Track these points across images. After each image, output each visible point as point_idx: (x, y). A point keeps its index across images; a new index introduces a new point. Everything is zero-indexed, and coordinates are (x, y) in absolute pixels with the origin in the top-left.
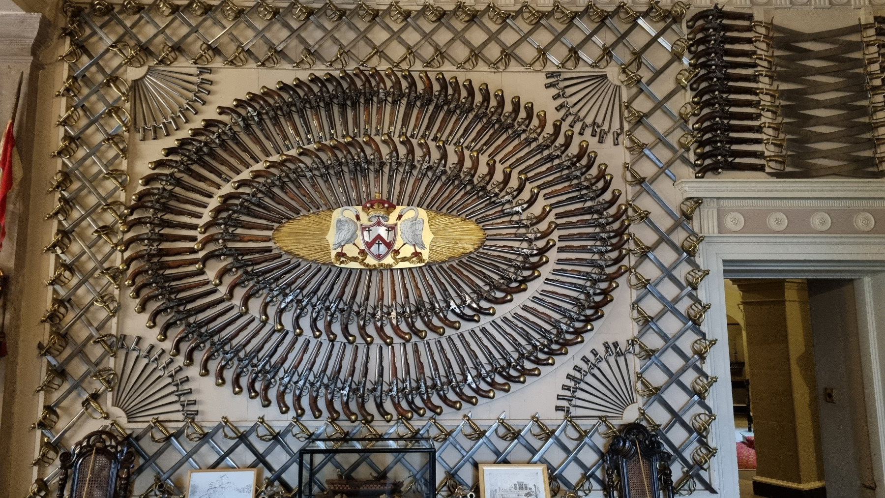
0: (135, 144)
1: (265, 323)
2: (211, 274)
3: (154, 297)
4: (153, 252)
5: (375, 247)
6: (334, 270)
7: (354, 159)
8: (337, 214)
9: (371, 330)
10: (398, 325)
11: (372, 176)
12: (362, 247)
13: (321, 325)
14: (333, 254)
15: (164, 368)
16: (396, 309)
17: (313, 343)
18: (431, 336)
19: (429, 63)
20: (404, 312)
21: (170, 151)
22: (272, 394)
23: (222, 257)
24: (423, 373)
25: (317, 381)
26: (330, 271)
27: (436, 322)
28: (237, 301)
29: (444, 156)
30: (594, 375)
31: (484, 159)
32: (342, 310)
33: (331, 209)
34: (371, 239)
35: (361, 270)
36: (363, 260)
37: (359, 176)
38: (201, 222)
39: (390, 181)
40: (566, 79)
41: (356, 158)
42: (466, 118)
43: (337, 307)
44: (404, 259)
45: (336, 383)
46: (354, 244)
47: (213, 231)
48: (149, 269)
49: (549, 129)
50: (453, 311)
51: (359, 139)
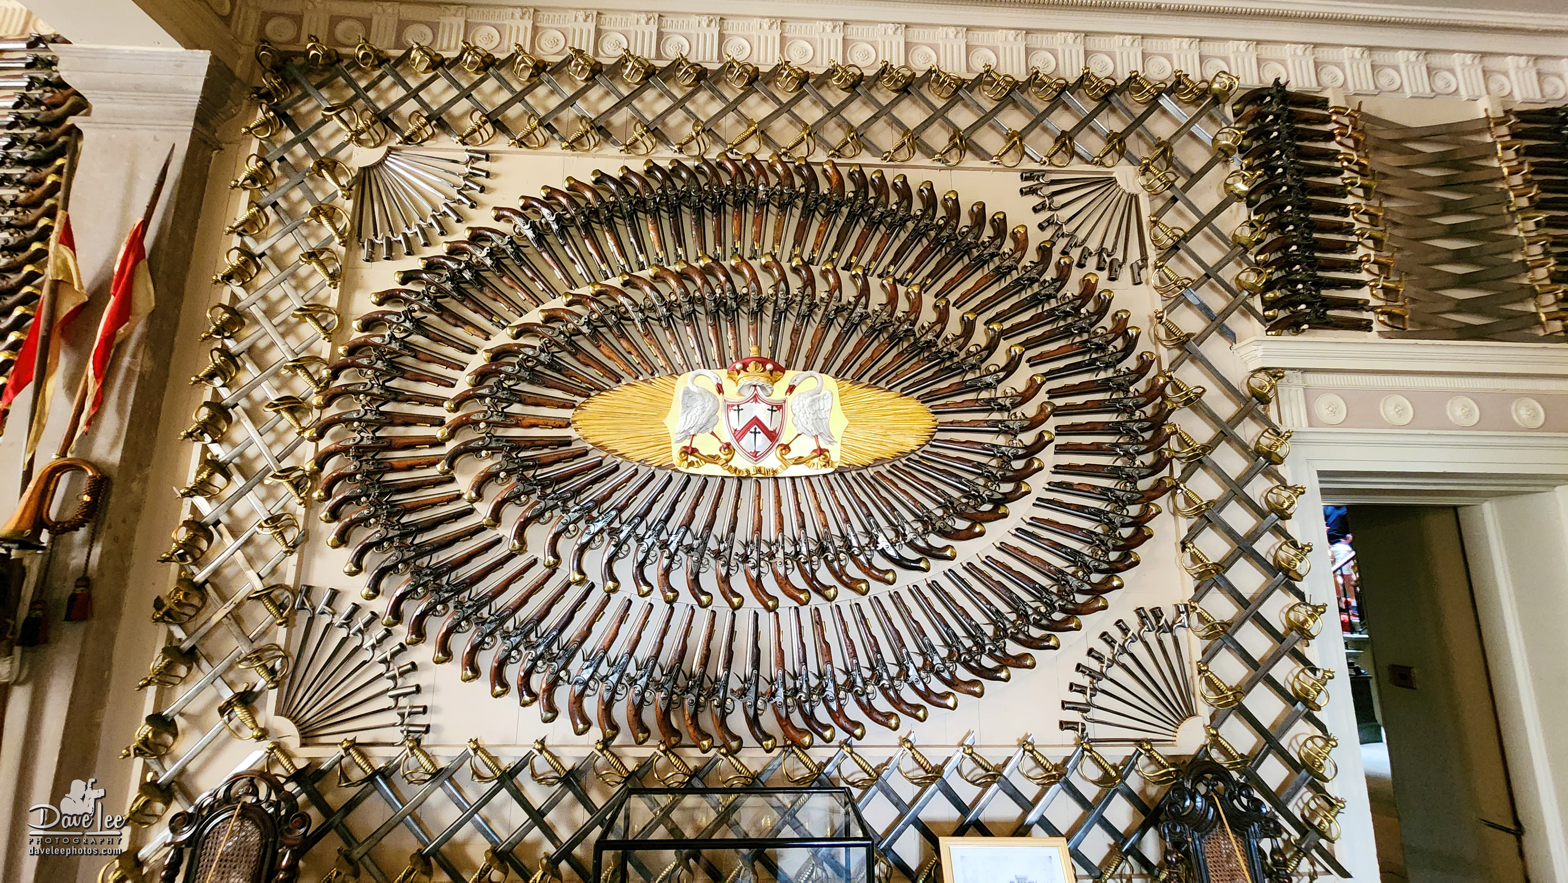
0: (355, 268)
1: (553, 569)
2: (464, 483)
3: (363, 521)
4: (365, 442)
5: (749, 436)
6: (676, 477)
7: (714, 293)
8: (685, 380)
9: (739, 583)
10: (786, 577)
11: (744, 322)
12: (727, 437)
13: (652, 573)
14: (676, 449)
15: (373, 647)
16: (783, 548)
17: (639, 606)
18: (845, 597)
19: (838, 151)
20: (797, 553)
21: (408, 277)
22: (563, 696)
23: (484, 453)
24: (830, 662)
25: (642, 676)
26: (670, 479)
27: (852, 570)
28: (507, 531)
29: (865, 291)
30: (1124, 667)
31: (928, 299)
32: (690, 549)
33: (675, 373)
34: (743, 424)
35: (723, 479)
36: (727, 461)
37: (723, 323)
38: (452, 393)
39: (775, 331)
40: (1053, 182)
41: (718, 291)
42: (897, 236)
43: (681, 541)
44: (799, 461)
45: (676, 679)
46: (713, 433)
47: (473, 408)
48: (357, 471)
49: (1031, 256)
50: (883, 552)
51: (725, 264)
